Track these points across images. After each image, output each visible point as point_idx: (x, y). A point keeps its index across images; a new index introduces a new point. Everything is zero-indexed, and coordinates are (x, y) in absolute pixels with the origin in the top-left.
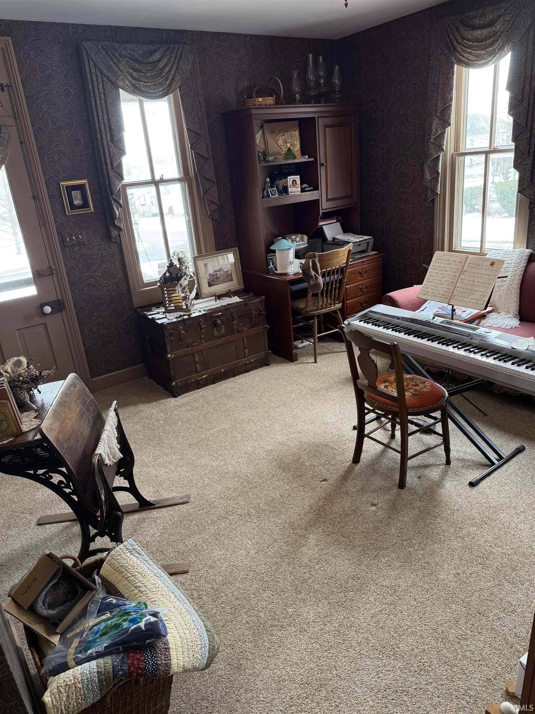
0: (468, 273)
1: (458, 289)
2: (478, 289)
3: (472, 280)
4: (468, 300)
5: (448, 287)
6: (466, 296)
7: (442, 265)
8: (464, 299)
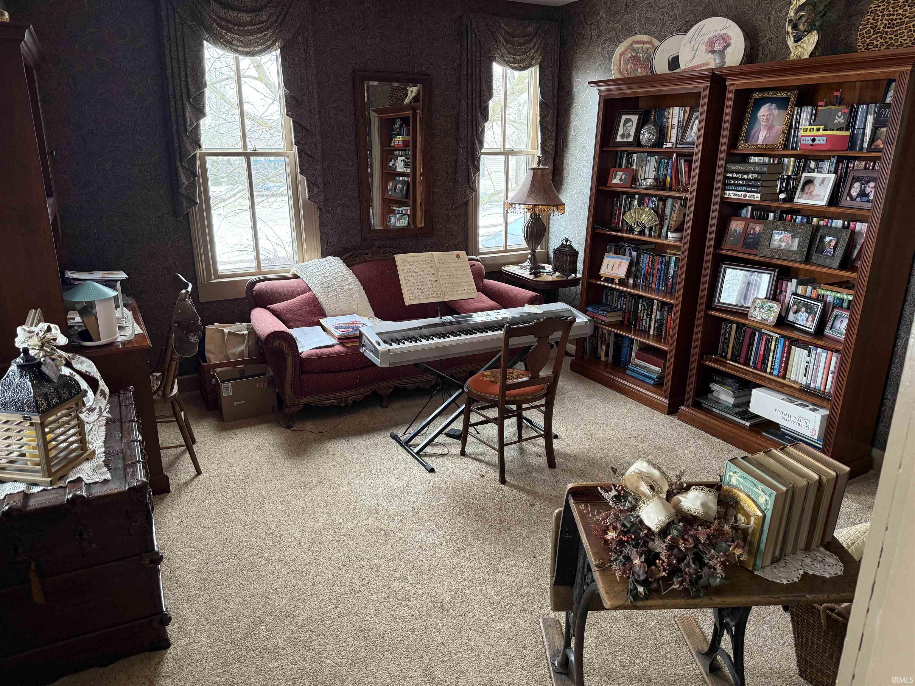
0: (443, 269)
1: (444, 285)
2: (463, 281)
3: (450, 274)
4: (460, 292)
5: (434, 286)
6: (455, 290)
7: (414, 267)
8: (455, 293)
